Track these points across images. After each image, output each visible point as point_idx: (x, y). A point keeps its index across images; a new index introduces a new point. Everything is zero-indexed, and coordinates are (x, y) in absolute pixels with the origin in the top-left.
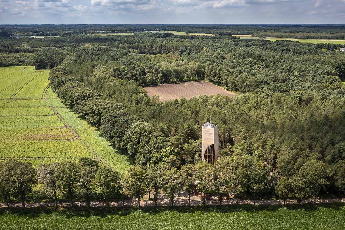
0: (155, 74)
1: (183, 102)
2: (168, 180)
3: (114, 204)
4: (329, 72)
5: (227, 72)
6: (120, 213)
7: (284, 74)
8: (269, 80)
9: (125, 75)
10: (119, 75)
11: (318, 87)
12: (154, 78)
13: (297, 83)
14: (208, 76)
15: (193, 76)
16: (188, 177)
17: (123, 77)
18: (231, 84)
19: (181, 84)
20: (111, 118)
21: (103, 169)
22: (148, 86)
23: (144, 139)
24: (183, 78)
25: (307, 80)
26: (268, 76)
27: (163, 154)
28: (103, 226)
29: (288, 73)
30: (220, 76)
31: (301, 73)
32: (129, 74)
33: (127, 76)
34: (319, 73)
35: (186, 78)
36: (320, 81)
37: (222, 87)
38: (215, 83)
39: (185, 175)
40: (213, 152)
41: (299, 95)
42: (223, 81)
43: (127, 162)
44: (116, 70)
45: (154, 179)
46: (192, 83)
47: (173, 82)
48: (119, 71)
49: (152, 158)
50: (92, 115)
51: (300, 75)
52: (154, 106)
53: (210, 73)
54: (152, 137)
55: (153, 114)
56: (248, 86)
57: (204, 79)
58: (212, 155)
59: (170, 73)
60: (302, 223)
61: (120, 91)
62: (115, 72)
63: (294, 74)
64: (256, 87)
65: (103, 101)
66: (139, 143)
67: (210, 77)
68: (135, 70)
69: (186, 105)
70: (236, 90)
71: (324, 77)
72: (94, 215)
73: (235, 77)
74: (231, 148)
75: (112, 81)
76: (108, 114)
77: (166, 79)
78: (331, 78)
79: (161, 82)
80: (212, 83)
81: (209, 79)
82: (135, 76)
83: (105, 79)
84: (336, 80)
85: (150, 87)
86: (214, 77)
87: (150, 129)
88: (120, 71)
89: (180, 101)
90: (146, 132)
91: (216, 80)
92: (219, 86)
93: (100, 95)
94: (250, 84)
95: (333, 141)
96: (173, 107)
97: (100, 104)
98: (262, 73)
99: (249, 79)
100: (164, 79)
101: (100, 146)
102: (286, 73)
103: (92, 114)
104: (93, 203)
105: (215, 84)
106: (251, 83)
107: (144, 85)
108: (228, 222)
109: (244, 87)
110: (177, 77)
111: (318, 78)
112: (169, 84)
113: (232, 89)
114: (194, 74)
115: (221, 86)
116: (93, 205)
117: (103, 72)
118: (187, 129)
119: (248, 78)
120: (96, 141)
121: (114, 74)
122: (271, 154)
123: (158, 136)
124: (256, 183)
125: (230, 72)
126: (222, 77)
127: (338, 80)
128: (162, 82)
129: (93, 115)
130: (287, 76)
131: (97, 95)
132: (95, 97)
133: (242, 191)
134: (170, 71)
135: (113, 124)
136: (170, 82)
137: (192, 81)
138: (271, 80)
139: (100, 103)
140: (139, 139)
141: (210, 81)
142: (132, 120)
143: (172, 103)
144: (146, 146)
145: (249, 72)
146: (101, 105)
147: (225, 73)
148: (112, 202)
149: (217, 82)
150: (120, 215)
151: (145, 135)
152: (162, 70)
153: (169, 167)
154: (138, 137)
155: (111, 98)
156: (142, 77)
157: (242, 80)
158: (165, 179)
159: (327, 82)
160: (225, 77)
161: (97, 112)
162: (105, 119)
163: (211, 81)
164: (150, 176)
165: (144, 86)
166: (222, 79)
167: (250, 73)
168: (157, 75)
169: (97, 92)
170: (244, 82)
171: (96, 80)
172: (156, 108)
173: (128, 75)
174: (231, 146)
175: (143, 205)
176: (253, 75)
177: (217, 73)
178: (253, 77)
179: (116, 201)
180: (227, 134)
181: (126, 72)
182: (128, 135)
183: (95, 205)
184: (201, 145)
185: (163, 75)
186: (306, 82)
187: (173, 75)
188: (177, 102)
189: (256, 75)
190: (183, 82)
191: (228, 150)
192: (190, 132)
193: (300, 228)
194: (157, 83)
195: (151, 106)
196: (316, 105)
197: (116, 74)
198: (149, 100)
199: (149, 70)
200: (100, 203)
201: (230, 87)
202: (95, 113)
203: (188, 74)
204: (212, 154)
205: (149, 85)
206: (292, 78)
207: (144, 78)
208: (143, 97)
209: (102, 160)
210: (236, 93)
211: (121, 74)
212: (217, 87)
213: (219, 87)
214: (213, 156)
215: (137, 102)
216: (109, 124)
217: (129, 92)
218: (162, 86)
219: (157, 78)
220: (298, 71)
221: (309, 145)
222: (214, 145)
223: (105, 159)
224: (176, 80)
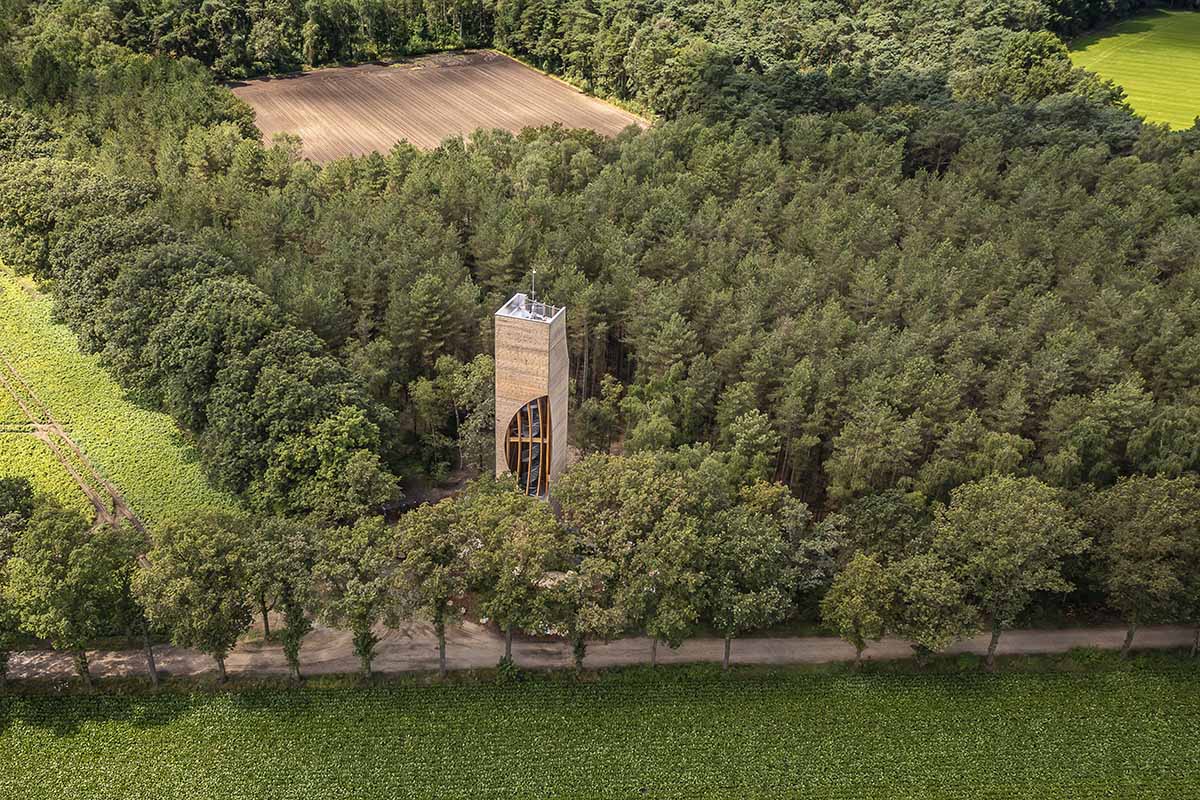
0: (287, 22)
1: (403, 167)
2: (344, 578)
3: (115, 664)
4: (1014, 10)
5: (590, 15)
6: (140, 709)
7: (825, 24)
8: (768, 51)
9: (165, 30)
10: (137, 31)
11: (971, 83)
12: (284, 42)
13: (883, 64)
14: (509, 31)
15: (447, 31)
16: (430, 568)
17: (157, 41)
18: (604, 68)
19: (396, 65)
20: (91, 252)
21: (44, 532)
22: (260, 74)
23: (236, 365)
24: (406, 41)
25: (923, 49)
26: (759, 33)
27: (320, 449)
28: (65, 781)
29: (843, 19)
30: (560, 30)
31: (896, 15)
32: (179, 25)
33: (172, 34)
34: (972, 15)
35: (416, 40)
36: (979, 56)
37: (567, 81)
38: (536, 61)
39: (420, 560)
40: (544, 422)
41: (902, 127)
42: (574, 55)
43: (174, 449)
44: (123, 9)
45: (280, 575)
46: (443, 60)
47: (363, 58)
48: (138, 13)
49: (269, 461)
50: (14, 230)
51: (895, 27)
52: (282, 183)
53: (517, 18)
54: (269, 357)
55: (278, 228)
56: (675, 81)
57: (490, 41)
58: (539, 440)
59: (352, 18)
60: (940, 763)
61: (137, 110)
62: (120, 16)
63: (869, 22)
64: (710, 82)
65: (59, 164)
66: (210, 380)
67: (519, 36)
68: (203, 8)
69: (415, 178)
70: (626, 95)
71: (996, 37)
72: (29, 722)
73: (624, 40)
74: (621, 396)
75: (106, 62)
76: (78, 231)
77: (337, 45)
78: (1031, 42)
79: (315, 57)
80: (525, 61)
81: (514, 45)
82: (203, 32)
83: (78, 50)
84: (1052, 50)
85: (268, 80)
86: (533, 34)
87: (258, 314)
88: (143, 15)
89: (394, 160)
90: (243, 334)
91: (541, 48)
92: (552, 72)
93: (47, 136)
94: (686, 70)
95: (1079, 370)
96: (365, 189)
97: (44, 179)
98: (734, 21)
99: (680, 47)
100: (327, 46)
101: (58, 369)
102: (833, 17)
103: (12, 224)
104: (21, 660)
105: (536, 66)
106: (691, 65)
107: (243, 71)
108: (612, 759)
109: (658, 84)
110: (380, 37)
111: (969, 38)
112: (350, 65)
113: (607, 89)
114: (450, 22)
115: (561, 73)
116: (22, 670)
117: (69, 21)
118: (424, 310)
119: (679, 43)
120: (42, 341)
121: (118, 28)
122: (799, 433)
123: (293, 351)
124: (742, 587)
125: (600, 14)
126: (566, 38)
127: (1059, 50)
128: (320, 57)
129: (17, 230)
130: (842, 32)
131: (36, 132)
132: (25, 143)
133: (678, 625)
134: (350, 10)
135: (98, 281)
136: (352, 57)
137: (441, 51)
138: (776, 51)
139: (47, 172)
140: (213, 366)
141: (517, 53)
142: (177, 268)
143: (356, 171)
144: (241, 400)
145: (680, 13)
146: (50, 186)
147: (579, 20)
148: (104, 651)
149: (545, 57)
150: (141, 724)
151: (238, 348)
152: (316, 8)
153: (345, 507)
154: (205, 353)
155: (94, 151)
156: (236, 37)
157: (655, 51)
158: (328, 573)
159: (1010, 59)
160: (581, 37)
161: (32, 219)
162: (66, 254)
163: (519, 50)
164: (261, 562)
165: (244, 79)
166: (565, 44)
167: (682, 18)
168: (298, 26)
169: (35, 122)
170: (659, 59)
171: (35, 61)
172: (290, 197)
173: (176, 28)
174: (619, 388)
175: (240, 666)
176: (697, 27)
177: (545, 18)
178: (701, 40)
179: (122, 650)
180: (602, 327)
181: (166, 15)
182: (165, 341)
183: (33, 666)
184: (488, 386)
185: (322, 28)
186: (920, 57)
187: (364, 24)
188: (378, 165)
189: (708, 30)
190: (406, 55)
191: (606, 407)
192: (437, 323)
193: (933, 786)
194: (299, 63)
195: (268, 183)
196: (977, 176)
197: (125, 26)
198: (259, 157)
199: (264, 7)
200: (54, 658)
201: (601, 80)
202: (26, 224)
203: (425, 22)
204: (538, 436)
205: (265, 72)
206: (862, 39)
207: (241, 43)
208: (236, 142)
209: (64, 435)
210: (625, 108)
211: (147, 27)
212: (545, 80)
213: (555, 78)
214: (545, 445)
215: (206, 164)
216: (86, 282)
217: (174, 118)
218: (318, 74)
219: (296, 43)
220: (886, 9)
221: (971, 386)
222: (551, 400)
223: (78, 434)
224: (375, 47)
